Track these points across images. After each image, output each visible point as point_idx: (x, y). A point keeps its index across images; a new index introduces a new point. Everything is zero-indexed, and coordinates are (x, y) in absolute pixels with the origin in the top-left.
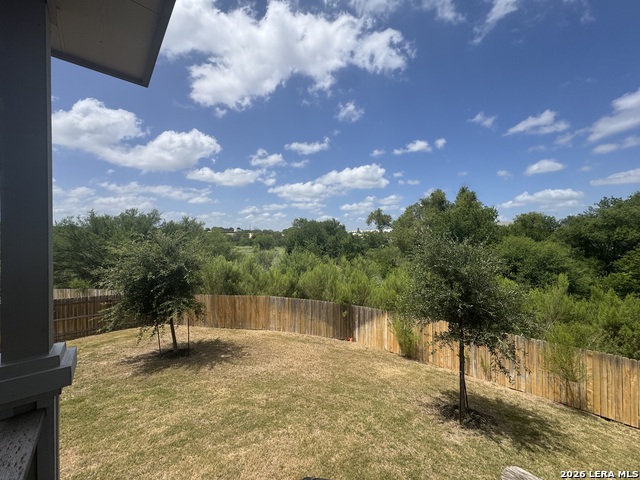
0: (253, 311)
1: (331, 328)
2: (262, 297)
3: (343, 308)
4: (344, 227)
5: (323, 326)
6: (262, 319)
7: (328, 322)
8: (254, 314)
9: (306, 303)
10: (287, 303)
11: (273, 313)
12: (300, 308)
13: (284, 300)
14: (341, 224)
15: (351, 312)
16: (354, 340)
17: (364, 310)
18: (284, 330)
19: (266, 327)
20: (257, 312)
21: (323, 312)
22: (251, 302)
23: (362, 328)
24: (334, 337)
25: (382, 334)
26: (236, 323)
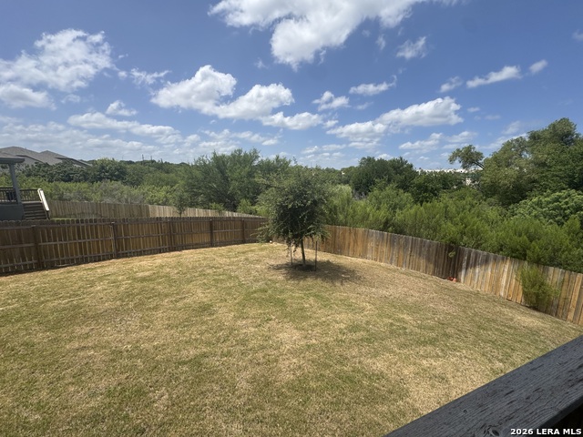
0: (352, 240)
1: (432, 266)
2: (361, 230)
3: (450, 248)
4: (411, 166)
5: (423, 262)
6: (359, 249)
7: (428, 260)
8: (352, 244)
9: (407, 240)
10: (385, 237)
11: (371, 245)
12: (399, 243)
13: (383, 235)
14: (409, 163)
15: (459, 254)
16: (458, 281)
17: (476, 254)
18: (381, 261)
19: (363, 255)
20: (356, 241)
21: (425, 250)
22: (350, 233)
23: (470, 270)
24: (434, 274)
25: (498, 280)
26: (336, 249)
